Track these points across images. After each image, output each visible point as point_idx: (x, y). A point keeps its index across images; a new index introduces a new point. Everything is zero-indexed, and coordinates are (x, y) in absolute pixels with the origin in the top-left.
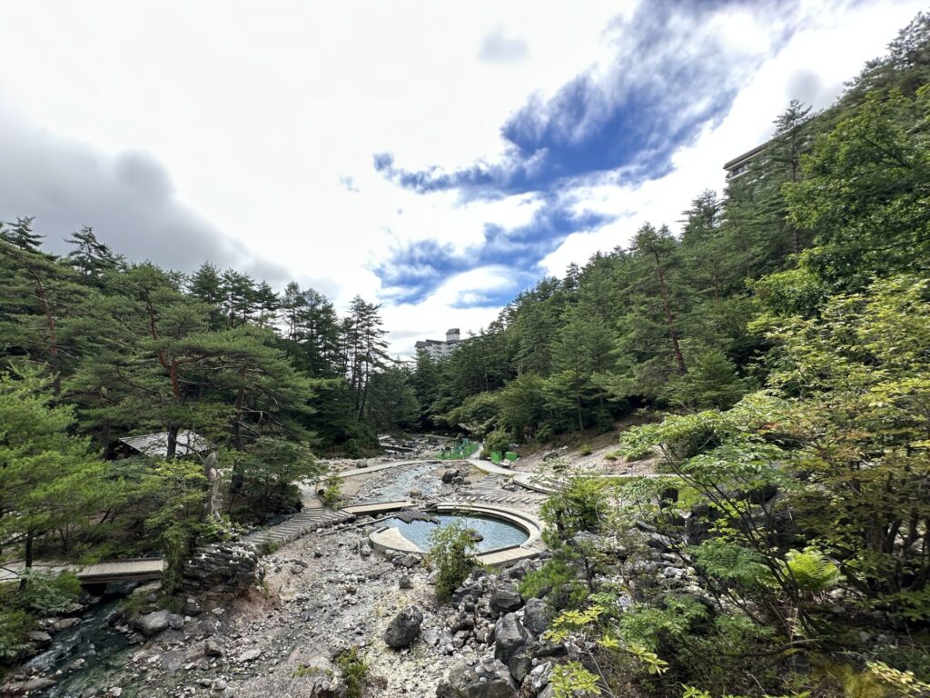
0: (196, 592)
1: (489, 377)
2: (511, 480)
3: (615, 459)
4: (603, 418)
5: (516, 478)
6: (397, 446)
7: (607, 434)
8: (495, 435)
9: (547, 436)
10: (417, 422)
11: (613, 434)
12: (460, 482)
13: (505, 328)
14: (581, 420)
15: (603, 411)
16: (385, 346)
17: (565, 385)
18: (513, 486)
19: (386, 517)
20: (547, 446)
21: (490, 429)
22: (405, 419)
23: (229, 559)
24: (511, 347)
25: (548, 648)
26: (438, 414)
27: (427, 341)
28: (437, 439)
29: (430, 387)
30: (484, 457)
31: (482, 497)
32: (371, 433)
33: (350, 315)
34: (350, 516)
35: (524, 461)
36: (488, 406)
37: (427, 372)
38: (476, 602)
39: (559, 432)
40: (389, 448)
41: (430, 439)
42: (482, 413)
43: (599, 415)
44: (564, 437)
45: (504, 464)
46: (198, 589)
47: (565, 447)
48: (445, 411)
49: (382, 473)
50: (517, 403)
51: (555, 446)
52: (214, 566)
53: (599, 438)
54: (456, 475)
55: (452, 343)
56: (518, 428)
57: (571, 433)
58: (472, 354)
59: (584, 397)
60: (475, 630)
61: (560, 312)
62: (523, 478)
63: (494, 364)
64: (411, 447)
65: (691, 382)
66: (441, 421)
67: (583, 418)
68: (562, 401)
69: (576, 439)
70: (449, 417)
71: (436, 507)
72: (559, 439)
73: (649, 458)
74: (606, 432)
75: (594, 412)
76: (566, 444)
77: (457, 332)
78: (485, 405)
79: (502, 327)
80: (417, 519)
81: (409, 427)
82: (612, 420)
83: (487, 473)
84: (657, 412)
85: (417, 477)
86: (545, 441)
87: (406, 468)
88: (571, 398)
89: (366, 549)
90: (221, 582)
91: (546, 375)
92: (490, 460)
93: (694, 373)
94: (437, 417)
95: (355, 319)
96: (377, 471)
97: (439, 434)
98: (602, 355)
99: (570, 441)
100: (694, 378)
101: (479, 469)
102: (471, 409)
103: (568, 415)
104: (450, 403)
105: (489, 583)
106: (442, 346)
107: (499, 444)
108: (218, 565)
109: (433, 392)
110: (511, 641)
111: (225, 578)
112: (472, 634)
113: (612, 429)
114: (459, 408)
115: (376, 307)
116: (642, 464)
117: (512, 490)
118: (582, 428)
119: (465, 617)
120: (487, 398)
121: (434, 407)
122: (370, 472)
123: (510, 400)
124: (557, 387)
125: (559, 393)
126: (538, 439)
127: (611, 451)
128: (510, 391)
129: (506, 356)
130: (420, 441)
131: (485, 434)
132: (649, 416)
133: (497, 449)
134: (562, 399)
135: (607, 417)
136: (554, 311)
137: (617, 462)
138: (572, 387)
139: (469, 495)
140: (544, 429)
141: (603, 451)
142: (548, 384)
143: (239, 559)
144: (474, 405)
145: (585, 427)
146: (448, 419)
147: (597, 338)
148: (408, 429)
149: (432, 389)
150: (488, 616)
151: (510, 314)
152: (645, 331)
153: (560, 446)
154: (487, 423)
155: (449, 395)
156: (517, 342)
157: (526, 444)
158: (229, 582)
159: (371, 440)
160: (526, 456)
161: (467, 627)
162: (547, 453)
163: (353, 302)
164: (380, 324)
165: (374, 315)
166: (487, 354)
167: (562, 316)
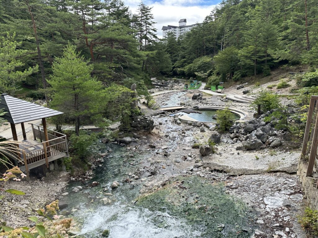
0: (135, 131)
1: (207, 48)
2: (225, 98)
3: (272, 88)
4: (266, 69)
5: (228, 97)
6: (159, 84)
7: (267, 77)
8: (213, 77)
9: (238, 78)
10: (171, 72)
11: (270, 77)
12: (201, 99)
13: (214, 20)
14: (255, 70)
15: (266, 66)
16: (155, 31)
17: (250, 53)
18: (227, 100)
19: (178, 112)
20: (238, 83)
21: (210, 75)
22: (165, 70)
23: (147, 121)
24: (218, 31)
25: (272, 134)
26: (179, 68)
27: (168, 26)
28: (178, 80)
29: (175, 53)
30: (206, 88)
31: (214, 104)
32: (148, 77)
33: (137, 13)
34: (163, 111)
35: (227, 90)
36: (206, 63)
37: (173, 45)
38: (238, 130)
39: (243, 76)
40: (156, 85)
41: (175, 80)
42: (204, 67)
43: (264, 68)
44: (246, 78)
45: (218, 91)
46: (136, 130)
47: (247, 83)
48: (182, 66)
49: (162, 96)
50: (224, 62)
51: (242, 83)
52: (143, 123)
53: (263, 79)
54: (199, 95)
55: (182, 28)
56: (224, 74)
57: (250, 77)
58: (198, 35)
59: (259, 59)
60: (239, 138)
61: (246, 12)
62: (231, 96)
63: (208, 41)
64: (166, 84)
65: (312, 54)
66: (181, 71)
67: (256, 70)
68: (248, 61)
69: (252, 79)
70: (186, 69)
71: (198, 108)
72: (244, 80)
73: (287, 87)
74: (266, 76)
75: (262, 67)
76: (247, 82)
77: (185, 21)
78: (205, 63)
79: (212, 19)
80: (191, 112)
81: (166, 74)
82: (270, 70)
83: (211, 95)
84: (291, 66)
85: (179, 97)
86: (236, 80)
87: (172, 93)
88: (252, 60)
89: (179, 121)
90: (143, 129)
91: (240, 48)
92: (210, 90)
93: (314, 50)
94: (179, 69)
95: (140, 15)
96: (159, 95)
97: (179, 78)
98: (270, 39)
99: (249, 80)
100: (314, 52)
101: (207, 93)
102: (198, 65)
103: (249, 68)
104: (185, 62)
105: (241, 125)
106: (177, 29)
107: (215, 82)
108: (144, 123)
109: (176, 56)
110: (260, 134)
111: (144, 127)
112: (238, 139)
113: (269, 75)
114: (191, 65)
115: (150, 9)
116: (284, 90)
117: (226, 101)
118: (255, 74)
119: (236, 134)
120: (207, 59)
121: (177, 64)
122: (157, 95)
123: (220, 61)
124: (246, 54)
125: (246, 57)
126: (234, 79)
127: (270, 84)
128: (219, 56)
129: (215, 37)
130: (171, 82)
131: (207, 77)
132: (287, 69)
133: (213, 85)
134: (248, 60)
135: (268, 69)
136: (242, 11)
137: (272, 89)
138: (253, 54)
139: (208, 103)
140: (237, 75)
141: (265, 84)
142: (241, 52)
143: (150, 121)
144: (199, 63)
145: (257, 74)
146: (185, 70)
147: (268, 30)
148: (166, 75)
149: (175, 54)
150: (243, 134)
151: (217, 12)
152: (295, 30)
153: (244, 83)
154: (208, 72)
155: (184, 58)
156: (222, 29)
157: (227, 82)
158: (146, 128)
159: (149, 81)
160: (227, 88)
161: (237, 137)
162: (238, 86)
163: (139, 6)
164: (152, 18)
165: (149, 13)
166: (206, 35)
167: (247, 14)
